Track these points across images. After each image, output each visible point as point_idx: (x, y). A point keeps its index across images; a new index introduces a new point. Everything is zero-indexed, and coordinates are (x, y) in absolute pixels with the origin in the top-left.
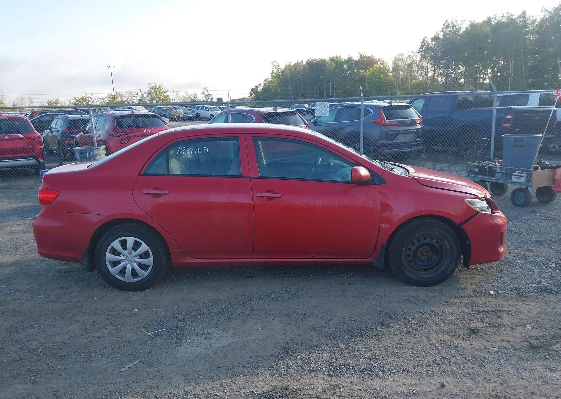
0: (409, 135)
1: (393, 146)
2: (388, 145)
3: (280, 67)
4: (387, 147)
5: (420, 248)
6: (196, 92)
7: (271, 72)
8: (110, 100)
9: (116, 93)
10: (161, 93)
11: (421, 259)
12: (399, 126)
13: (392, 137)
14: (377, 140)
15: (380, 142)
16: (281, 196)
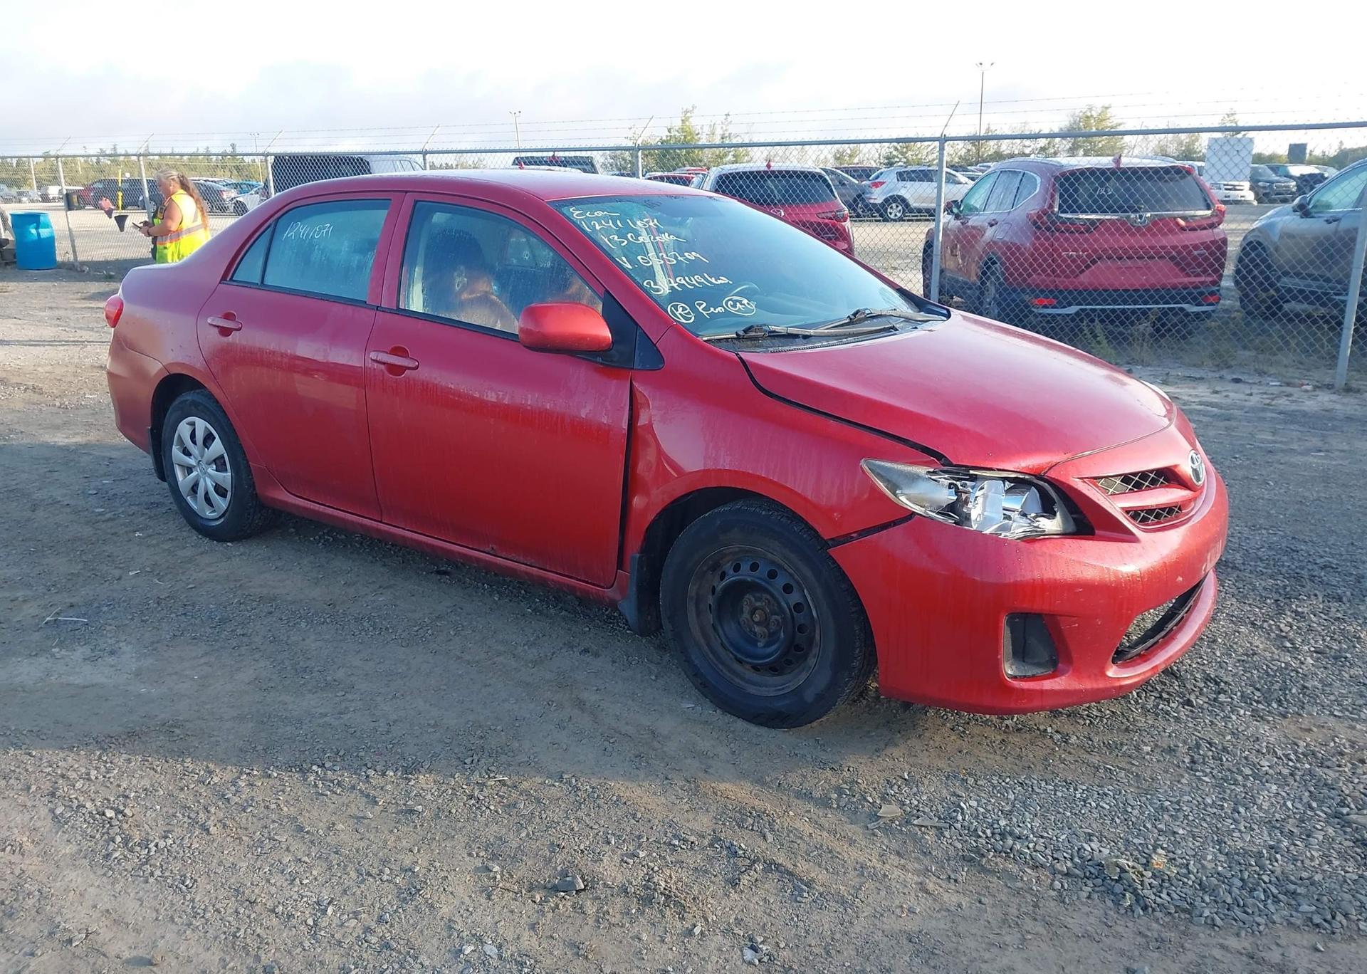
5: (747, 595)
16: (417, 368)
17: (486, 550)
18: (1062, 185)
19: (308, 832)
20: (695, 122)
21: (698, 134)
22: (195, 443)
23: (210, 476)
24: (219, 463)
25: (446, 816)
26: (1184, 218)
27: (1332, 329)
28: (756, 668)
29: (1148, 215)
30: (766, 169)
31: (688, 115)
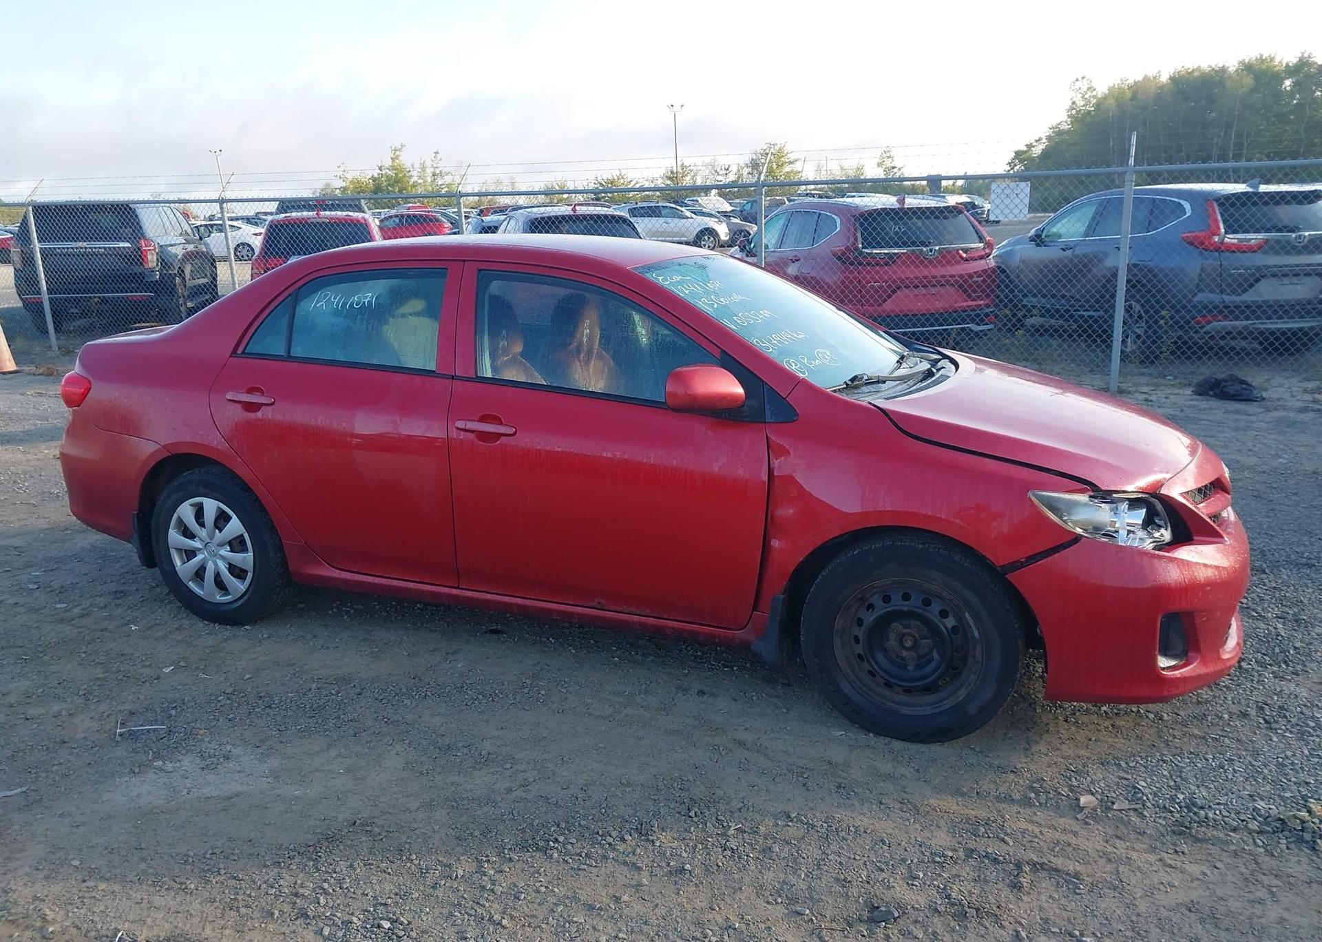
0: (1307, 280)
1: (1243, 312)
2: (1227, 307)
3: (1094, 93)
4: (1221, 312)
5: (894, 624)
6: (862, 162)
7: (1067, 107)
8: (669, 182)
9: (683, 166)
10: (782, 165)
11: (897, 656)
12: (1266, 253)
13: (1240, 286)
14: (1190, 291)
15: (1200, 297)
16: (514, 434)
17: (592, 604)
18: (862, 224)
19: (601, 909)
20: (406, 160)
21: (410, 171)
22: (202, 525)
23: (223, 558)
24: (237, 544)
25: (717, 871)
26: (966, 251)
27: (1104, 341)
28: (907, 691)
29: (937, 248)
30: (572, 213)
31: (398, 153)
